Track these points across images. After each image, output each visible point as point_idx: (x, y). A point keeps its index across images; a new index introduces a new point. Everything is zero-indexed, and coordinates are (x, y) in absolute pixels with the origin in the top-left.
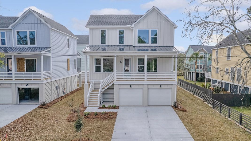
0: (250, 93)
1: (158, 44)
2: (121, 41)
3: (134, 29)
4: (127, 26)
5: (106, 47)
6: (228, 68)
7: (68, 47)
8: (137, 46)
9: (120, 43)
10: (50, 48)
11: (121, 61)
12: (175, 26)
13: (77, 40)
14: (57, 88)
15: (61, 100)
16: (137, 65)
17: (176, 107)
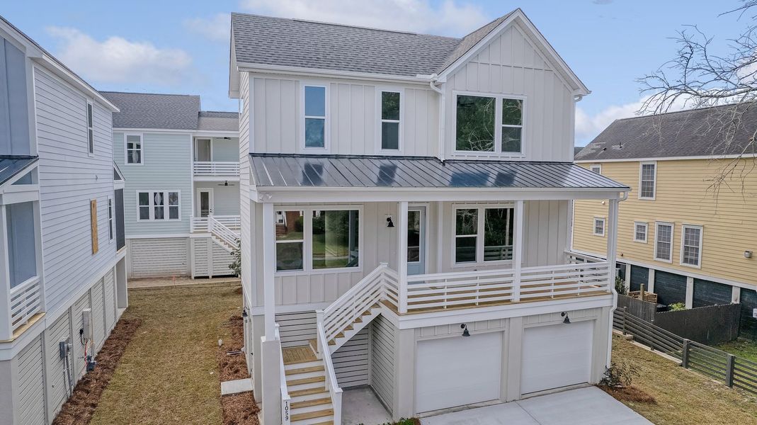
0: (738, 302)
1: (525, 154)
2: (390, 137)
3: (442, 91)
4: (419, 77)
5: (325, 161)
6: (646, 221)
7: (91, 151)
8: (454, 161)
9: (385, 146)
10: (30, 158)
11: (389, 219)
12: (580, 92)
13: (114, 114)
14: (64, 351)
15: (94, 406)
16: (454, 236)
17: (612, 388)
